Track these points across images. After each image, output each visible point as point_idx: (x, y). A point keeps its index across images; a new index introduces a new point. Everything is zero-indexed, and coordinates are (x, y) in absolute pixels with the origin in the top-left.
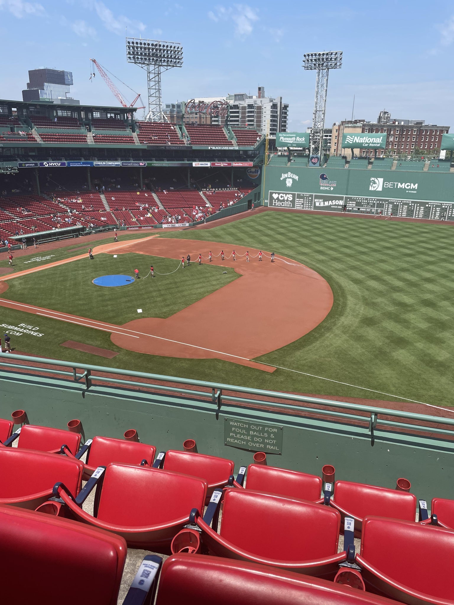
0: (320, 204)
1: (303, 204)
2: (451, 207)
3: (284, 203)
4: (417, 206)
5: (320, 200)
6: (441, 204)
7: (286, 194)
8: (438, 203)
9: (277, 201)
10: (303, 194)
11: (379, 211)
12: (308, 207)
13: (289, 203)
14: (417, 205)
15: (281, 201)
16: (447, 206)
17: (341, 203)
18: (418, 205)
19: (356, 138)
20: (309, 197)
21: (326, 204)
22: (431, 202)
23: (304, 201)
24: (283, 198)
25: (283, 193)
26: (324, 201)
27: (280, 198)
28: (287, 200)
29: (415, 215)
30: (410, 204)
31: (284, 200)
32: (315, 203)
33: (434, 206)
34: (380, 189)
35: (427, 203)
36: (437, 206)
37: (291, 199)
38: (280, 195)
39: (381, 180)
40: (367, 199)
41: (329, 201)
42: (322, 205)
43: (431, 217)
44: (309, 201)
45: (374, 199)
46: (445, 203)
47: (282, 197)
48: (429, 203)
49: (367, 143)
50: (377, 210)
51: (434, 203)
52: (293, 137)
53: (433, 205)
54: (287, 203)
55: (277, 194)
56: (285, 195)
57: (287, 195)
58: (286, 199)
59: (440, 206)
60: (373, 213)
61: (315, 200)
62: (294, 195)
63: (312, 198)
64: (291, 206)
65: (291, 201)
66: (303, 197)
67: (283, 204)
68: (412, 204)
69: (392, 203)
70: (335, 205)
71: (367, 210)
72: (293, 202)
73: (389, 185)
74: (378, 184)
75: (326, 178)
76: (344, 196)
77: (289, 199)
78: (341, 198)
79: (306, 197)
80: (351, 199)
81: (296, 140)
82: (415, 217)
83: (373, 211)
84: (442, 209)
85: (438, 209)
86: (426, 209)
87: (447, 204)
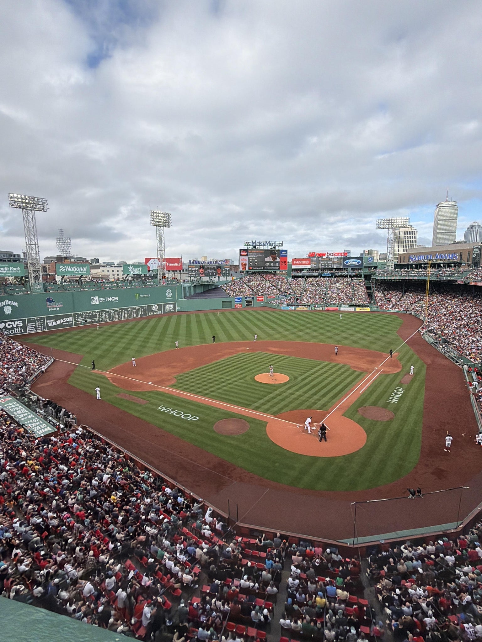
0: (52, 324)
1: (35, 327)
2: (140, 308)
3: (13, 330)
5: (52, 321)
6: (135, 307)
7: (14, 321)
9: (4, 330)
10: (34, 318)
11: (100, 320)
12: (41, 329)
13: (20, 329)
14: (123, 311)
15: (9, 329)
17: (71, 319)
19: (67, 267)
20: (40, 320)
21: (58, 322)
22: (130, 308)
23: (35, 324)
24: (11, 326)
25: (11, 321)
26: (56, 321)
27: (7, 326)
28: (17, 327)
31: (13, 328)
32: (47, 324)
34: (98, 303)
35: (128, 308)
36: (133, 309)
37: (22, 325)
38: (7, 324)
39: (97, 297)
40: (90, 313)
41: (60, 319)
42: (54, 324)
43: (131, 317)
44: (41, 324)
45: (94, 312)
47: (9, 325)
49: (76, 271)
50: (99, 319)
52: (6, 267)
54: (17, 329)
55: (3, 323)
56: (13, 323)
57: (16, 322)
58: (15, 326)
59: (135, 309)
60: (97, 322)
61: (47, 321)
62: (24, 322)
63: (44, 320)
64: (23, 332)
65: (21, 327)
66: (34, 321)
67: (12, 332)
68: (120, 311)
69: (108, 312)
70: (67, 322)
71: (93, 321)
72: (24, 327)
73: (102, 300)
74: (96, 301)
75: (52, 301)
76: (73, 313)
77: (18, 325)
78: (71, 316)
79: (38, 320)
80: (79, 315)
81: (9, 269)
82: (123, 319)
83: (96, 320)
84: (137, 311)
85: (134, 311)
86: (128, 312)
87: (138, 307)
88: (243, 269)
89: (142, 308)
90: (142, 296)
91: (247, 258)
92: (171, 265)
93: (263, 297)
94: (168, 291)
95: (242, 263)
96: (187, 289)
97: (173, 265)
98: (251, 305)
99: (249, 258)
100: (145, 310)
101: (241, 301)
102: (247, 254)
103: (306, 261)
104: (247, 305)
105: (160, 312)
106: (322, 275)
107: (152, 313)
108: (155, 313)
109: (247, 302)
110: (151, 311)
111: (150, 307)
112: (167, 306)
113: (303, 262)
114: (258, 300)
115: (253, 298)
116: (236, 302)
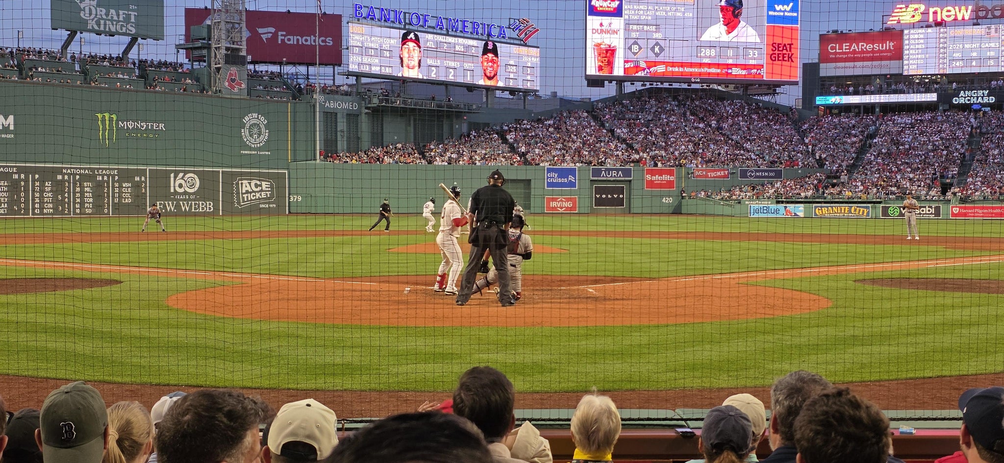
2: (117, 178)
4: (34, 181)
6: (92, 170)
8: (85, 169)
14: (33, 177)
16: (106, 175)
18: (37, 176)
22: (67, 168)
29: (34, 209)
30: (16, 176)
33: (78, 177)
35: (60, 171)
36: (84, 178)
46: (103, 169)
48: (64, 171)
51: (76, 168)
53: (75, 175)
59: (91, 178)
68: (19, 176)
82: (34, 214)
85: (88, 187)
86: (58, 188)
87: (107, 170)
88: (600, 68)
89: (126, 176)
90: (130, 125)
91: (617, 23)
92: (293, 40)
93: (671, 173)
94: (250, 119)
95: (598, 45)
96: (342, 125)
97: (302, 41)
98: (620, 202)
99: (627, 24)
100: (137, 186)
101: (572, 184)
102: (620, 6)
103: (883, 41)
104: (599, 202)
105: (209, 206)
106: (955, 101)
107: (170, 207)
108: (185, 207)
109: (599, 190)
110: (168, 196)
111: (161, 181)
112: (246, 186)
113: (869, 47)
114: (651, 184)
115: (627, 173)
116: (550, 185)
